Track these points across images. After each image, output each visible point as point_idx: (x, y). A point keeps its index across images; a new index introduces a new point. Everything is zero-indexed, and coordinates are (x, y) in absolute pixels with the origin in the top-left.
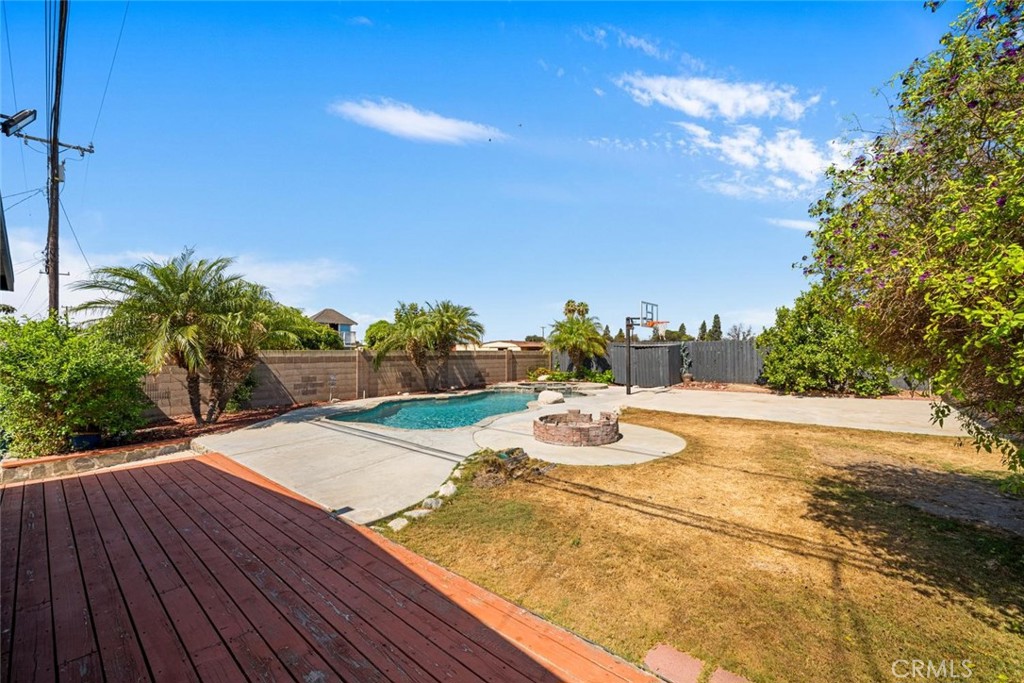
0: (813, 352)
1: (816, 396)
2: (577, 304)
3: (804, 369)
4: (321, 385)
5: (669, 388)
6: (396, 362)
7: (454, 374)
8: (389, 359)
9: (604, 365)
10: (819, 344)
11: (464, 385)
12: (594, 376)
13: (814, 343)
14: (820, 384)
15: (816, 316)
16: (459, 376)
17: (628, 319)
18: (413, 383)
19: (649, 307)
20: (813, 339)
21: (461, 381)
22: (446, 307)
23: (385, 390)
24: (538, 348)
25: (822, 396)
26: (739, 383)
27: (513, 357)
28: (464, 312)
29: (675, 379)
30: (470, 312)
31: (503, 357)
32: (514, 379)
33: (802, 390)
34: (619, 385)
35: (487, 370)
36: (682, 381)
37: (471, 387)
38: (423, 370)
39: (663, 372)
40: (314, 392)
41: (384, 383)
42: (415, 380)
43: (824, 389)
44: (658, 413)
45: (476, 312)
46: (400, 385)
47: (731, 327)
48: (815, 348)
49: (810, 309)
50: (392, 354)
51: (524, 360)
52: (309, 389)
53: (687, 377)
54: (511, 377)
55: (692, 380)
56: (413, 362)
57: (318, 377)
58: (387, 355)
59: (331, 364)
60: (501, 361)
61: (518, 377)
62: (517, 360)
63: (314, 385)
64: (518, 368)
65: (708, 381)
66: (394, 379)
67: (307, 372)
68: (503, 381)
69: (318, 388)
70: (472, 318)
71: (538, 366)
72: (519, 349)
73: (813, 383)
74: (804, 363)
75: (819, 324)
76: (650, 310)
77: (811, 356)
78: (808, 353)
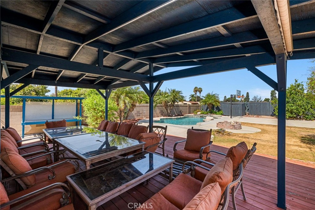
0: (291, 106)
1: (292, 120)
2: (198, 88)
3: (288, 111)
4: (141, 114)
5: (242, 117)
6: (159, 107)
7: (174, 111)
8: (157, 106)
9: (219, 109)
10: (293, 104)
11: (176, 115)
12: (216, 113)
13: (292, 103)
14: (293, 116)
15: (293, 95)
16: (175, 112)
17: (231, 95)
18: (163, 114)
19: (239, 92)
20: (291, 102)
21: (176, 113)
22: (174, 91)
23: (156, 116)
24: (196, 104)
25: (294, 120)
26: (265, 115)
27: (190, 106)
28: (179, 92)
29: (244, 114)
30: (180, 92)
31: (187, 106)
32: (190, 113)
33: (288, 118)
34: (225, 115)
35: (183, 110)
36: (246, 115)
37: (179, 115)
38: (167, 110)
39: (240, 111)
40: (139, 116)
41: (156, 113)
42: (164, 113)
43: (295, 118)
44: (246, 123)
45: (182, 92)
46: (160, 114)
47: (253, 97)
48: (292, 105)
49: (290, 93)
50: (158, 105)
51: (193, 107)
52: (138, 114)
53: (247, 113)
54: (189, 113)
55: (249, 114)
56: (164, 108)
57: (141, 111)
58: (157, 105)
59: (144, 108)
60: (186, 107)
61: (191, 113)
62: (191, 107)
63: (139, 114)
64: (191, 110)
65: (255, 115)
66: (158, 112)
67: (138, 110)
68: (187, 114)
69: (140, 114)
70: (181, 94)
71: (197, 109)
72: (191, 104)
73: (291, 116)
74: (289, 109)
75: (294, 98)
76: (239, 93)
77: (291, 107)
78: (290, 106)
